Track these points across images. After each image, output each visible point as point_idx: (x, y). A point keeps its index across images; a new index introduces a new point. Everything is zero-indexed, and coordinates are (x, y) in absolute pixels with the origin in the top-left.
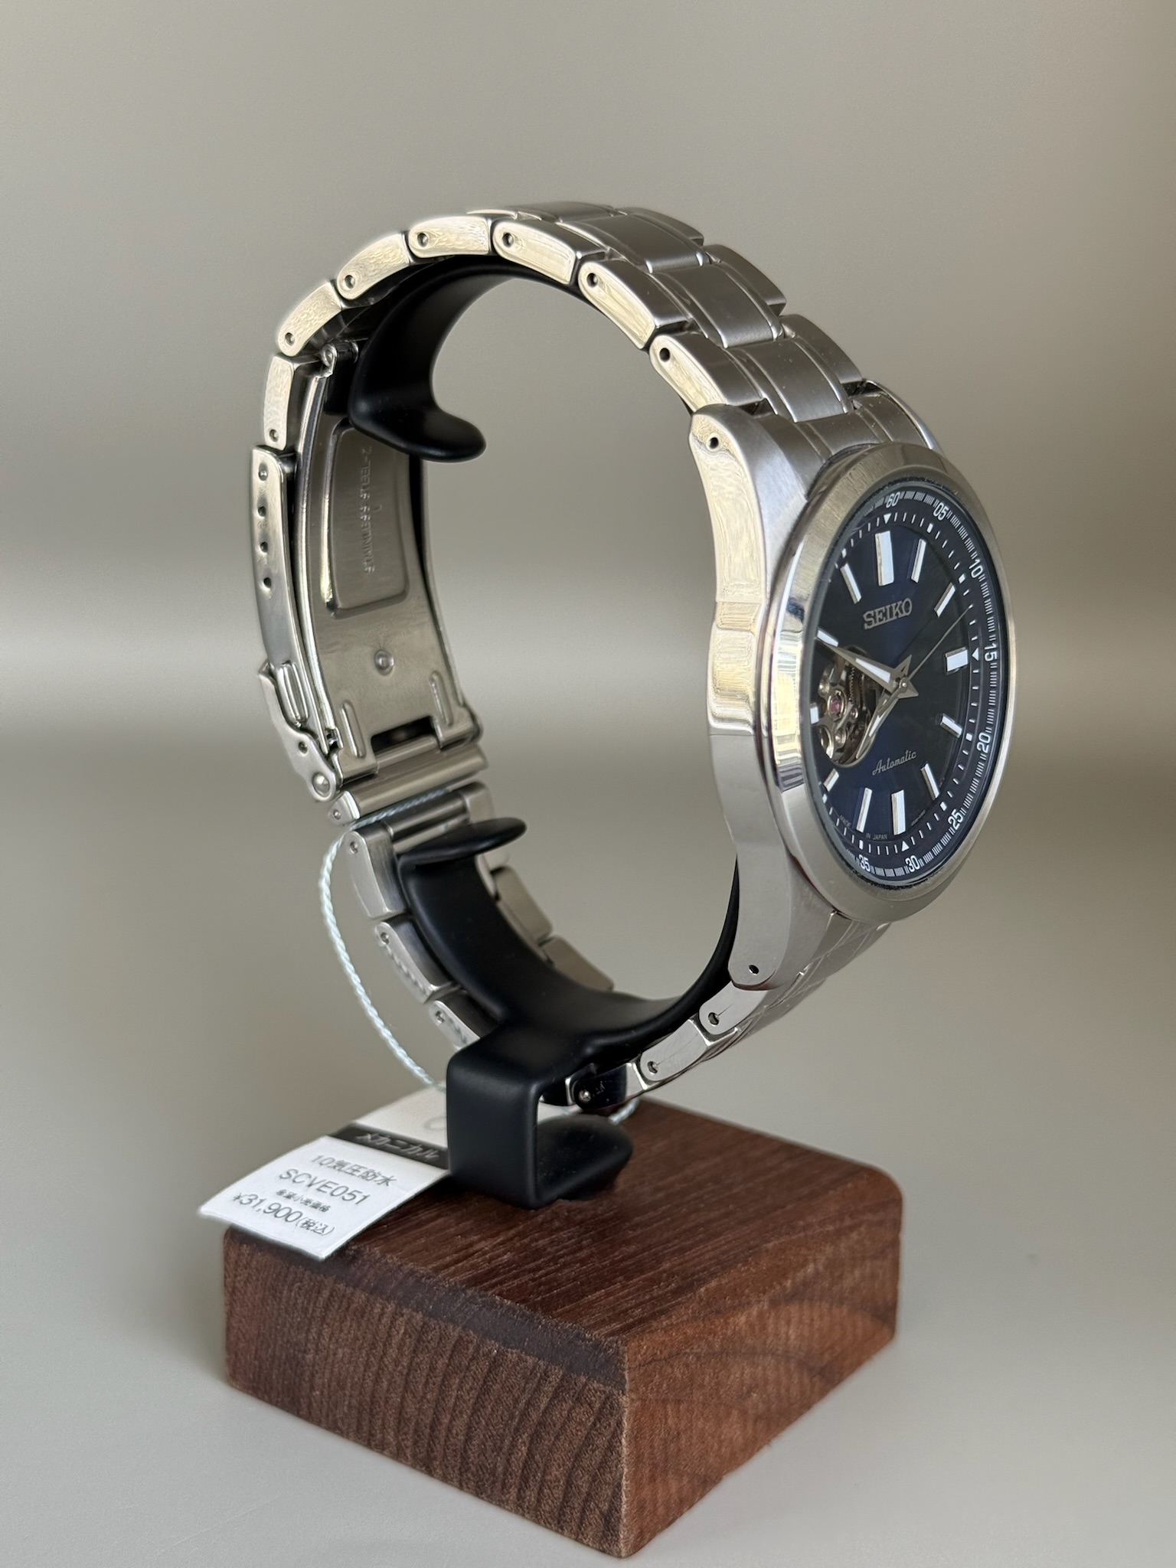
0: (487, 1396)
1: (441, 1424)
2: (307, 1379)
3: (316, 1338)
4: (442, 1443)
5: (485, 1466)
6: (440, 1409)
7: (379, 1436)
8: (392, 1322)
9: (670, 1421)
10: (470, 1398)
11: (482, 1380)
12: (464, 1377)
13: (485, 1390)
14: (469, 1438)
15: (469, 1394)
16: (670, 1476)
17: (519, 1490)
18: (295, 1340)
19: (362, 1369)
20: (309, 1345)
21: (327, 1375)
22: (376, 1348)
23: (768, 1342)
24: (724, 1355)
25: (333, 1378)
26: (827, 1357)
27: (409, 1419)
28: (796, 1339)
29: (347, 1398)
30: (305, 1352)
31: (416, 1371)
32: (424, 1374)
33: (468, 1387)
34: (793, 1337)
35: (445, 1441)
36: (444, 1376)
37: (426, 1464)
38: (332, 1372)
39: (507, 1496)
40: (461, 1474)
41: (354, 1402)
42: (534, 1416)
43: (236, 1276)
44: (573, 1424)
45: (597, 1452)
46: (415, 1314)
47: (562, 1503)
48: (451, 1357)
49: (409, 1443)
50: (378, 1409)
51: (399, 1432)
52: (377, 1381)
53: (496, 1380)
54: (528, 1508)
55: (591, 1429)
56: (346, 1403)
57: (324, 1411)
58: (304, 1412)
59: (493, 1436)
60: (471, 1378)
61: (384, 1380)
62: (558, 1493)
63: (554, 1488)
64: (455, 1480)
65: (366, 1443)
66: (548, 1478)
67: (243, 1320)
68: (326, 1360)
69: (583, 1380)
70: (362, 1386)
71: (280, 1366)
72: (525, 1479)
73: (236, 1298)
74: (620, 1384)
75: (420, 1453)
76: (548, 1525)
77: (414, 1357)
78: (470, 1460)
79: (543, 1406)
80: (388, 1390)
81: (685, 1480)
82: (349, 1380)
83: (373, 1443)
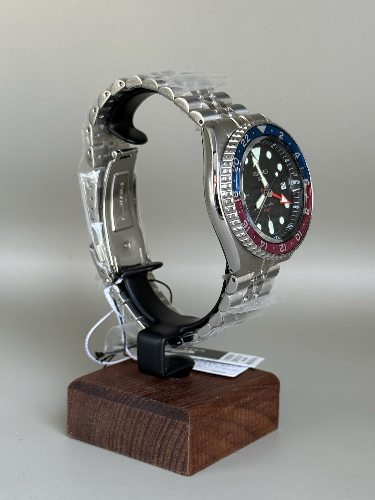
0: (148, 429)
1: (134, 440)
2: (93, 431)
3: (96, 417)
4: (134, 446)
5: (147, 452)
6: (134, 435)
7: (115, 446)
8: (120, 410)
9: (203, 436)
10: (143, 431)
11: (147, 424)
12: (141, 425)
13: (148, 428)
14: (143, 444)
15: (143, 430)
16: (203, 453)
17: (158, 458)
18: (89, 419)
19: (110, 425)
20: (94, 420)
21: (99, 429)
22: (115, 418)
23: (235, 419)
24: (220, 420)
25: (101, 430)
26: (254, 429)
27: (124, 440)
28: (244, 420)
29: (105, 435)
30: (92, 422)
31: (127, 424)
32: (129, 425)
33: (142, 427)
34: (243, 419)
35: (135, 446)
36: (135, 425)
37: (129, 454)
38: (101, 427)
39: (154, 461)
40: (140, 456)
41: (108, 436)
42: (162, 434)
43: (71, 400)
44: (174, 435)
45: (181, 443)
46: (127, 406)
47: (170, 461)
48: (138, 418)
49: (124, 448)
50: (115, 438)
51: (121, 444)
52: (115, 429)
53: (151, 424)
54: (160, 464)
55: (179, 436)
56: (105, 437)
57: (98, 440)
58: (92, 442)
59: (150, 442)
60: (143, 425)
61: (117, 428)
62: (169, 458)
63: (168, 456)
64: (138, 458)
65: (111, 449)
66: (166, 453)
67: (73, 414)
68: (99, 424)
69: (177, 421)
70: (110, 431)
71: (85, 427)
72: (159, 454)
73: (71, 407)
74: (188, 421)
75: (128, 450)
76: (166, 468)
77: (126, 420)
78: (143, 451)
79: (165, 431)
80: (118, 431)
81: (208, 456)
82: (106, 429)
83: (113, 449)
